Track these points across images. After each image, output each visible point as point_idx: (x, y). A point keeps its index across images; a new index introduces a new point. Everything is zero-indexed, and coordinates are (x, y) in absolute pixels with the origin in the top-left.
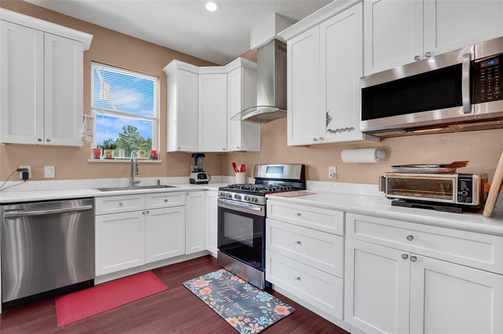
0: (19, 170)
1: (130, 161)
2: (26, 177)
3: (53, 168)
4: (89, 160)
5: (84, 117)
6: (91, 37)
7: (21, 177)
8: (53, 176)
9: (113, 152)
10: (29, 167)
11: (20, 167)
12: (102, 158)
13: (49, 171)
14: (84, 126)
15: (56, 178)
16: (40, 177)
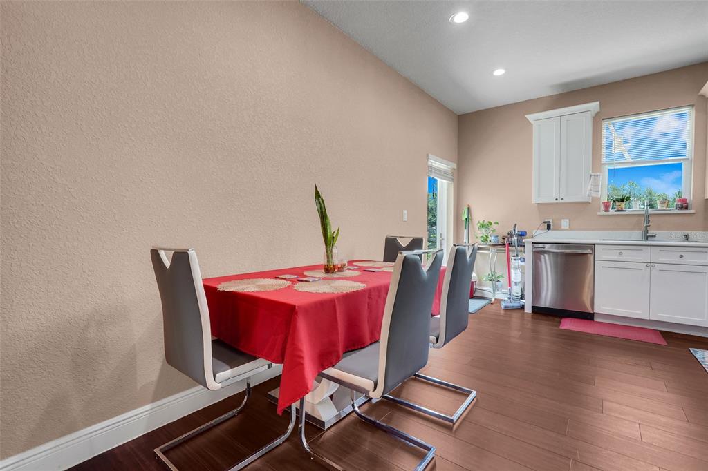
0: (545, 222)
1: (644, 213)
2: (549, 227)
3: (568, 220)
4: (599, 213)
5: (591, 176)
6: (598, 103)
7: (546, 228)
8: (568, 228)
9: (623, 205)
10: (551, 220)
11: (546, 220)
12: (612, 212)
13: (565, 223)
14: (590, 183)
15: (570, 229)
16: (558, 228)
